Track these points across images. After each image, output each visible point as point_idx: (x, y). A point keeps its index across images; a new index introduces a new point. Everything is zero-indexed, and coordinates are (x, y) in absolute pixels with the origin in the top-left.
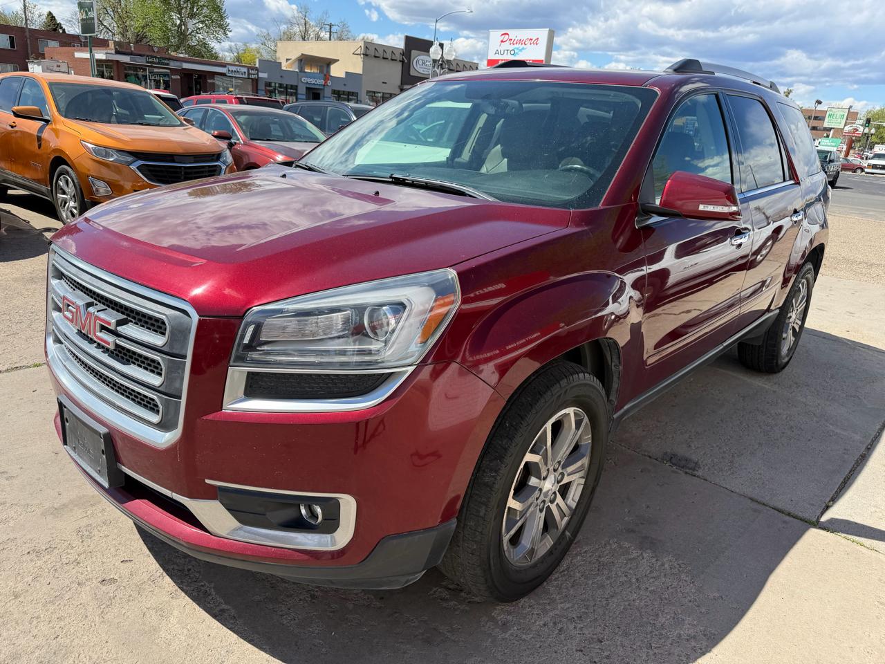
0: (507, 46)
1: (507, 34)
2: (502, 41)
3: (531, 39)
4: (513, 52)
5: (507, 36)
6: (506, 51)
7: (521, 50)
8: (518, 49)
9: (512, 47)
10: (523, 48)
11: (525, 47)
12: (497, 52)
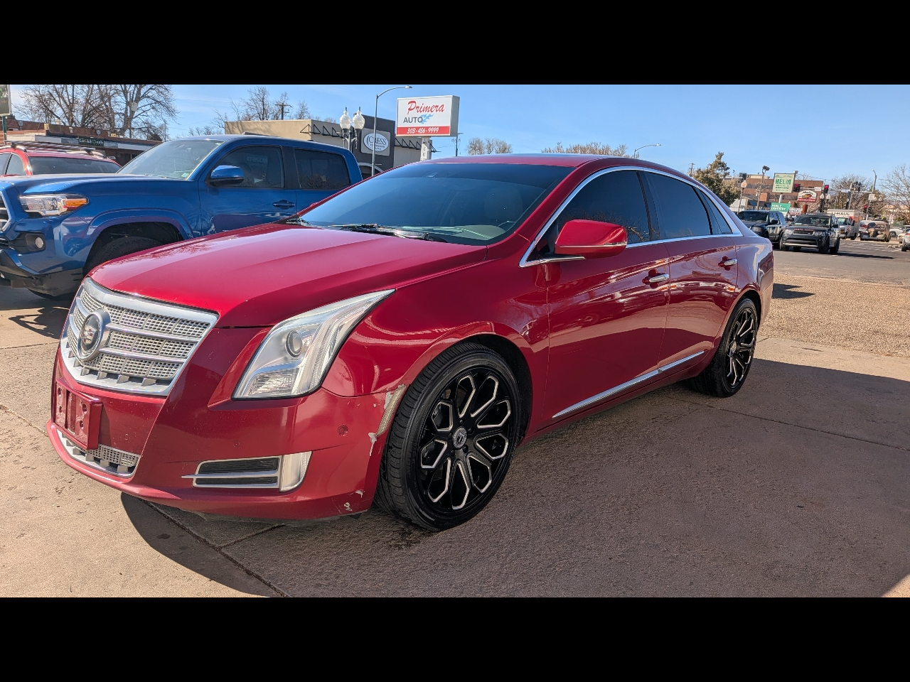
0: (414, 113)
1: (415, 102)
2: (410, 109)
3: (437, 106)
4: (420, 120)
5: (414, 104)
6: (414, 119)
7: (428, 118)
8: (425, 116)
9: (419, 115)
10: (430, 116)
11: (432, 114)
12: (406, 120)
